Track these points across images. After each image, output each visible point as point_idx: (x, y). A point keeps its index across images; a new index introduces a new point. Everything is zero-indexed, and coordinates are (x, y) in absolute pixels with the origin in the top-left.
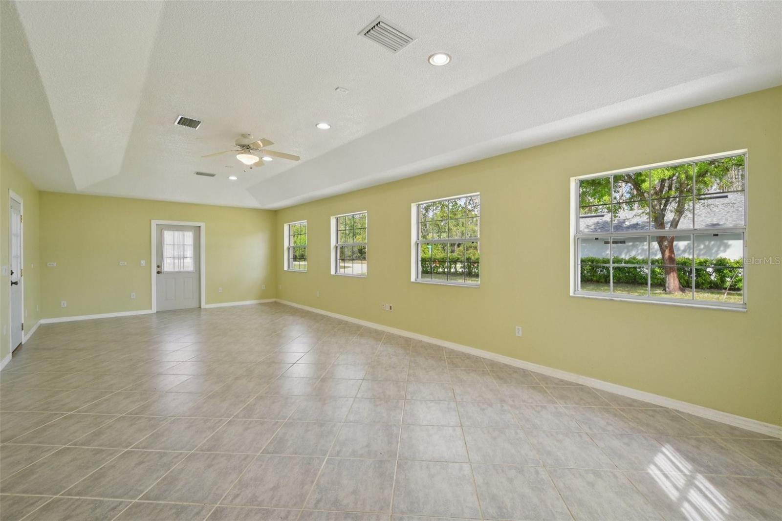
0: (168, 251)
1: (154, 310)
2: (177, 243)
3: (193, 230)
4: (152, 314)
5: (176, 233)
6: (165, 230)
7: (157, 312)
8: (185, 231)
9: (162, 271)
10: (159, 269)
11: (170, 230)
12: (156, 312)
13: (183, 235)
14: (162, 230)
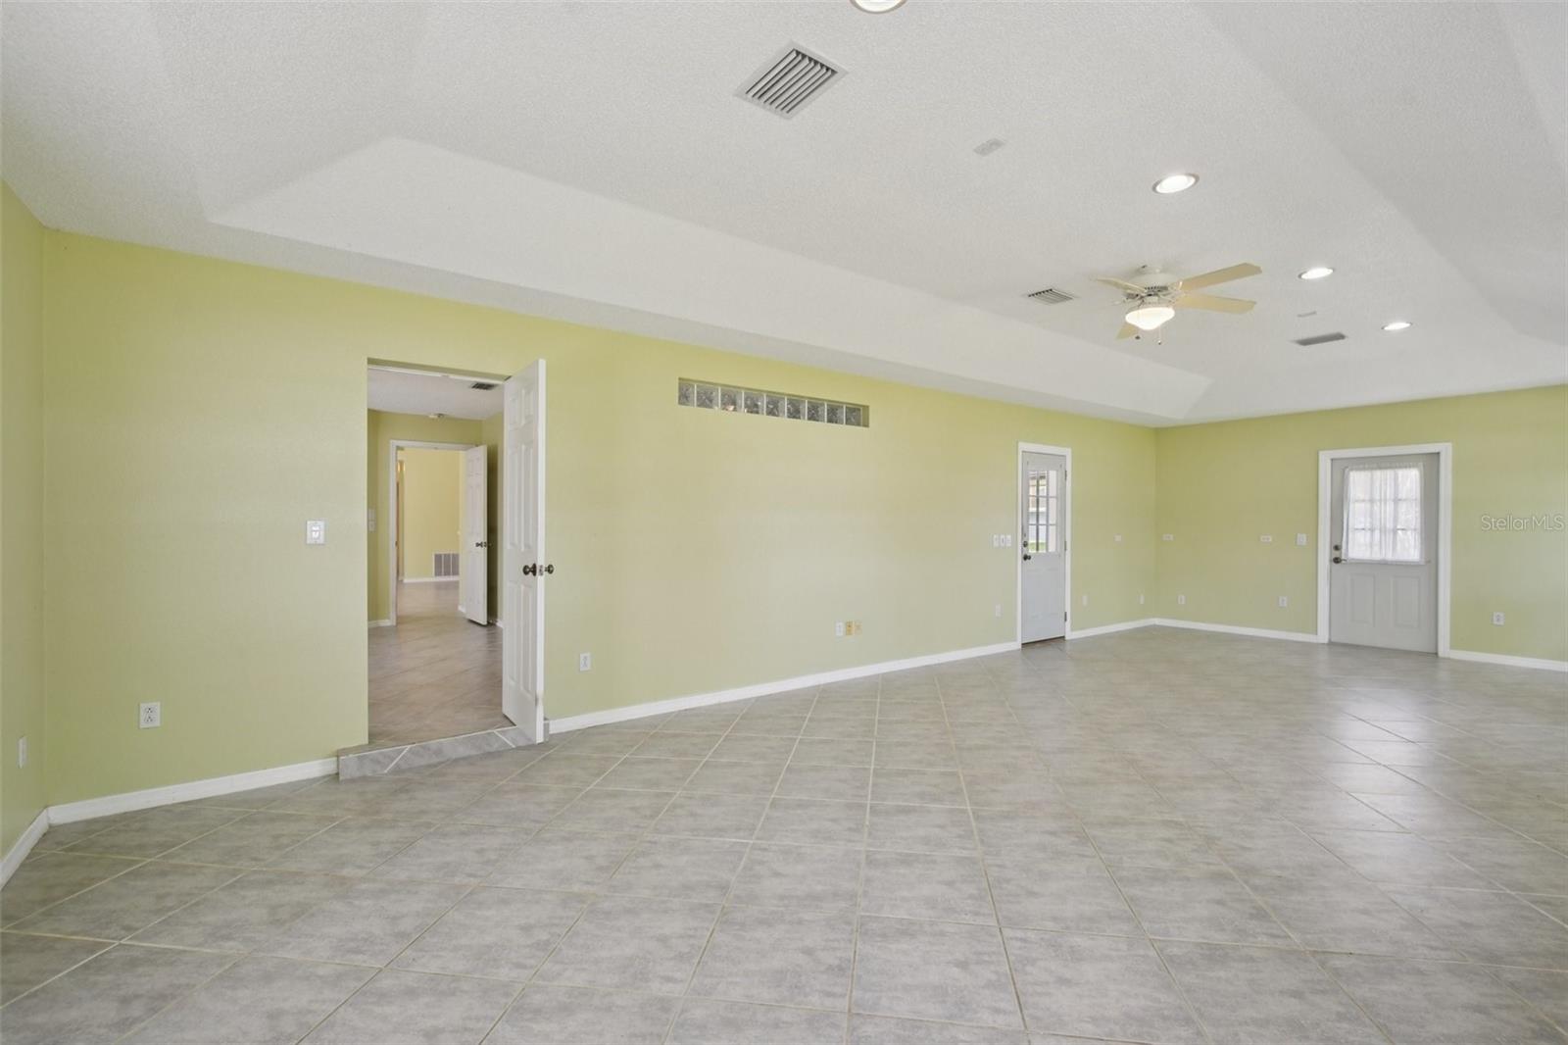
0: (1357, 515)
1: (1323, 637)
2: (1378, 498)
3: (1421, 464)
4: (1318, 644)
5: (1378, 474)
6: (1352, 470)
7: (1331, 644)
8: (1400, 467)
9: (1343, 557)
10: (1336, 554)
11: (1364, 469)
12: (1326, 641)
13: (1396, 478)
14: (1344, 471)
